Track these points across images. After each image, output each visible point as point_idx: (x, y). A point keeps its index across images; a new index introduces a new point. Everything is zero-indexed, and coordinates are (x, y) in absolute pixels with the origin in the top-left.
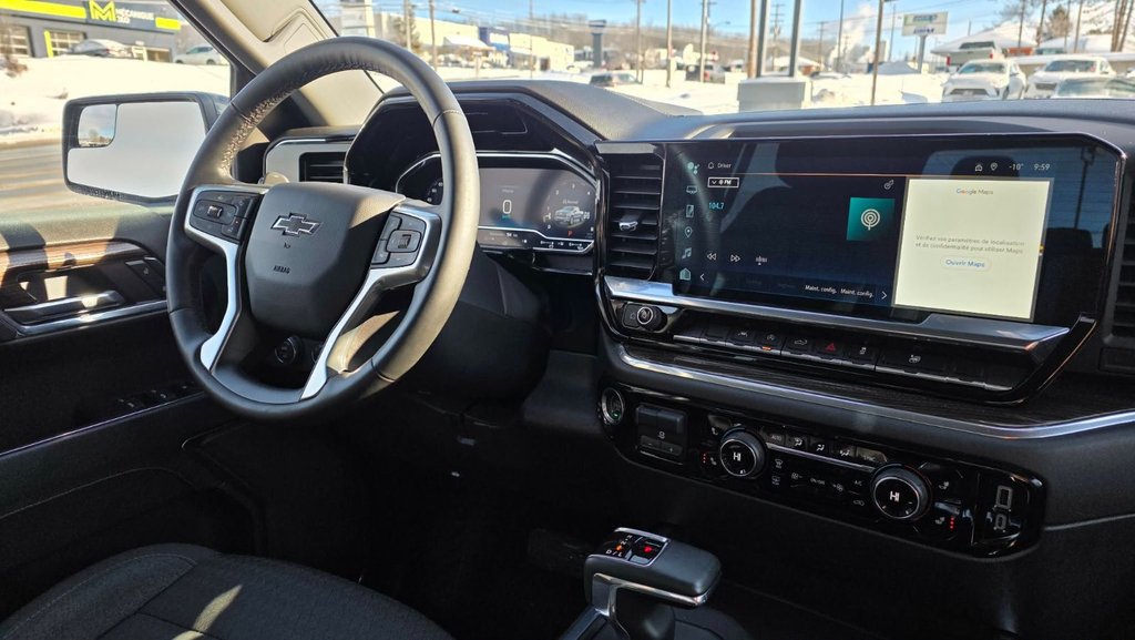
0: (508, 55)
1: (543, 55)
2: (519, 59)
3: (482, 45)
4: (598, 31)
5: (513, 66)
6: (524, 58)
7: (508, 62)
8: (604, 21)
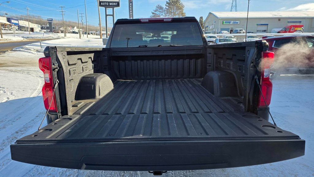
0: (18, 27)
1: (31, 27)
2: (22, 28)
3: (9, 23)
4: (50, 22)
5: (21, 30)
6: (24, 27)
7: (18, 29)
8: (52, 19)
